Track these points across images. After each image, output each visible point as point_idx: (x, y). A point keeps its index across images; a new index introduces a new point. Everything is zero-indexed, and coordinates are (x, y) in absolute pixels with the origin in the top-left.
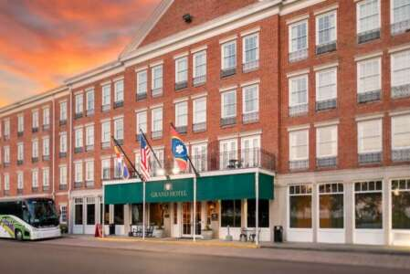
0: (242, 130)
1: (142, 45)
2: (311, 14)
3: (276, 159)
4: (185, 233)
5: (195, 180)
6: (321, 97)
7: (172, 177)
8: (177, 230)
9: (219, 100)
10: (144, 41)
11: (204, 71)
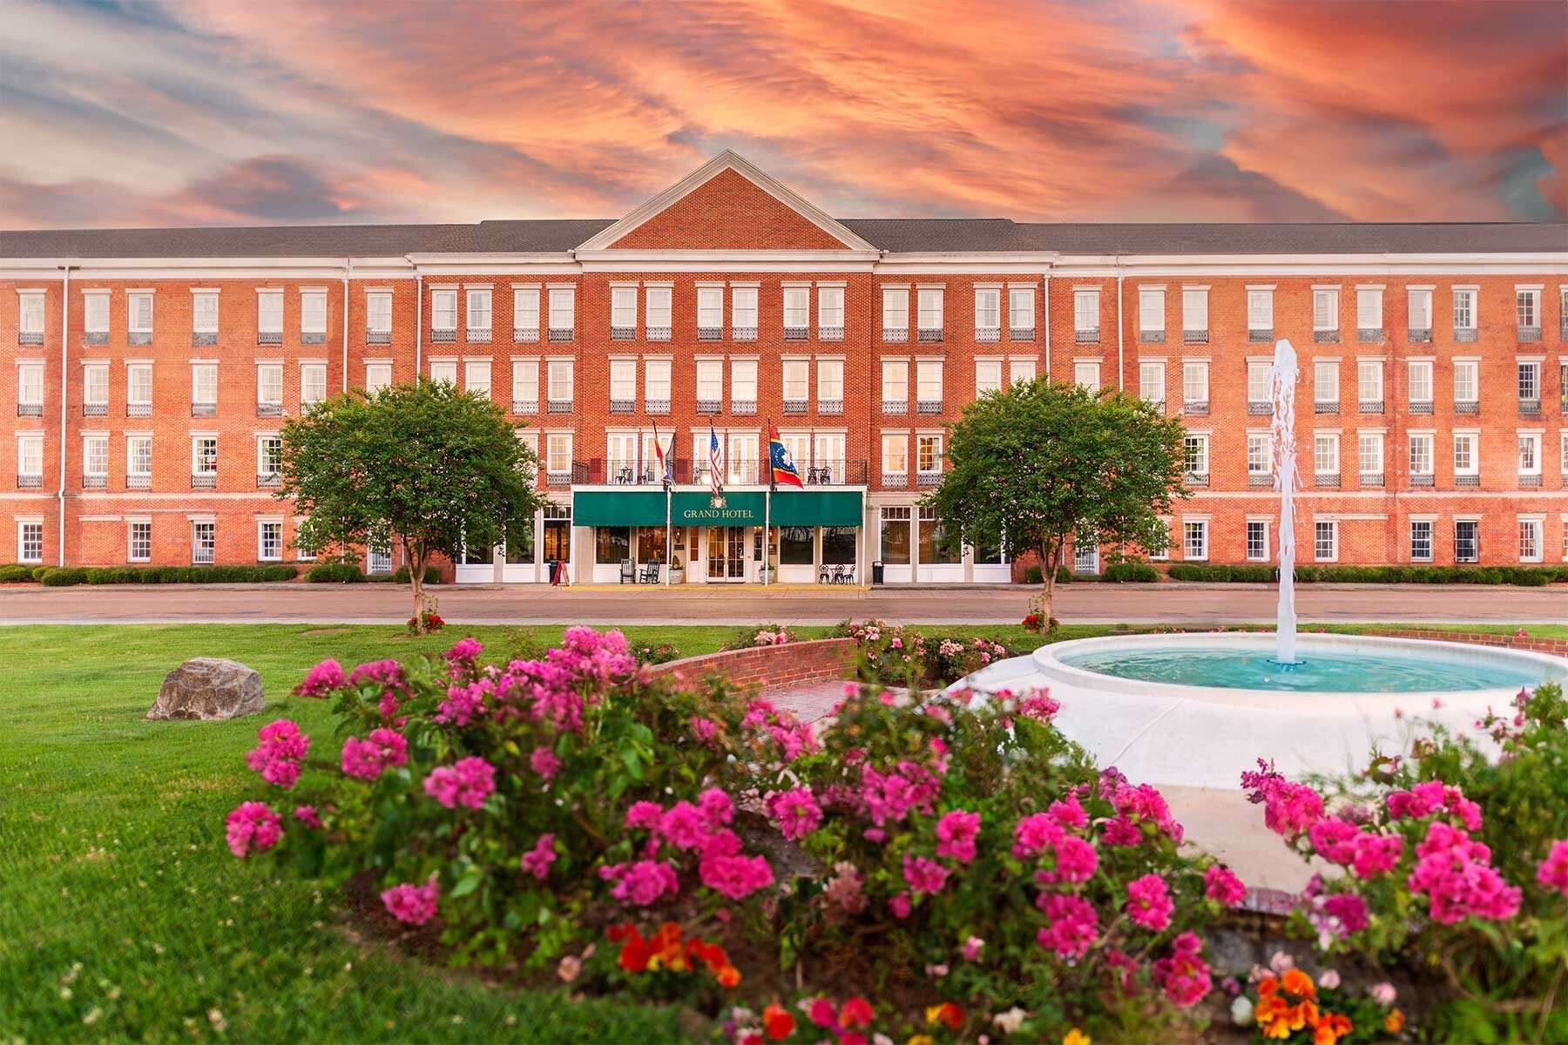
0: (816, 424)
1: (615, 246)
2: (914, 285)
3: (866, 470)
4: (712, 575)
5: (768, 495)
6: (923, 396)
7: (726, 489)
8: (698, 571)
9: (780, 372)
10: (635, 233)
11: (753, 322)
